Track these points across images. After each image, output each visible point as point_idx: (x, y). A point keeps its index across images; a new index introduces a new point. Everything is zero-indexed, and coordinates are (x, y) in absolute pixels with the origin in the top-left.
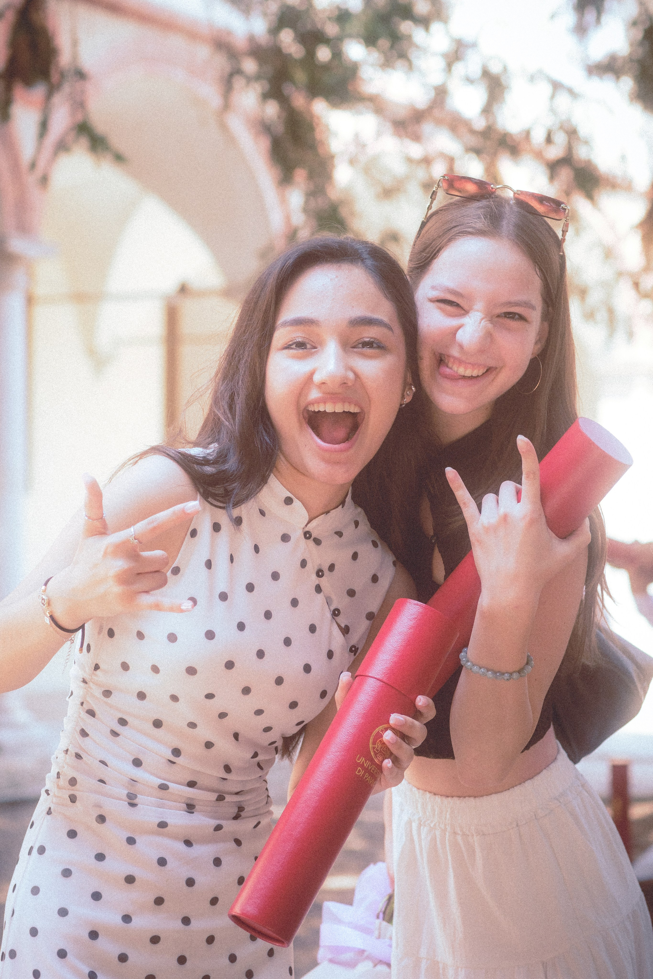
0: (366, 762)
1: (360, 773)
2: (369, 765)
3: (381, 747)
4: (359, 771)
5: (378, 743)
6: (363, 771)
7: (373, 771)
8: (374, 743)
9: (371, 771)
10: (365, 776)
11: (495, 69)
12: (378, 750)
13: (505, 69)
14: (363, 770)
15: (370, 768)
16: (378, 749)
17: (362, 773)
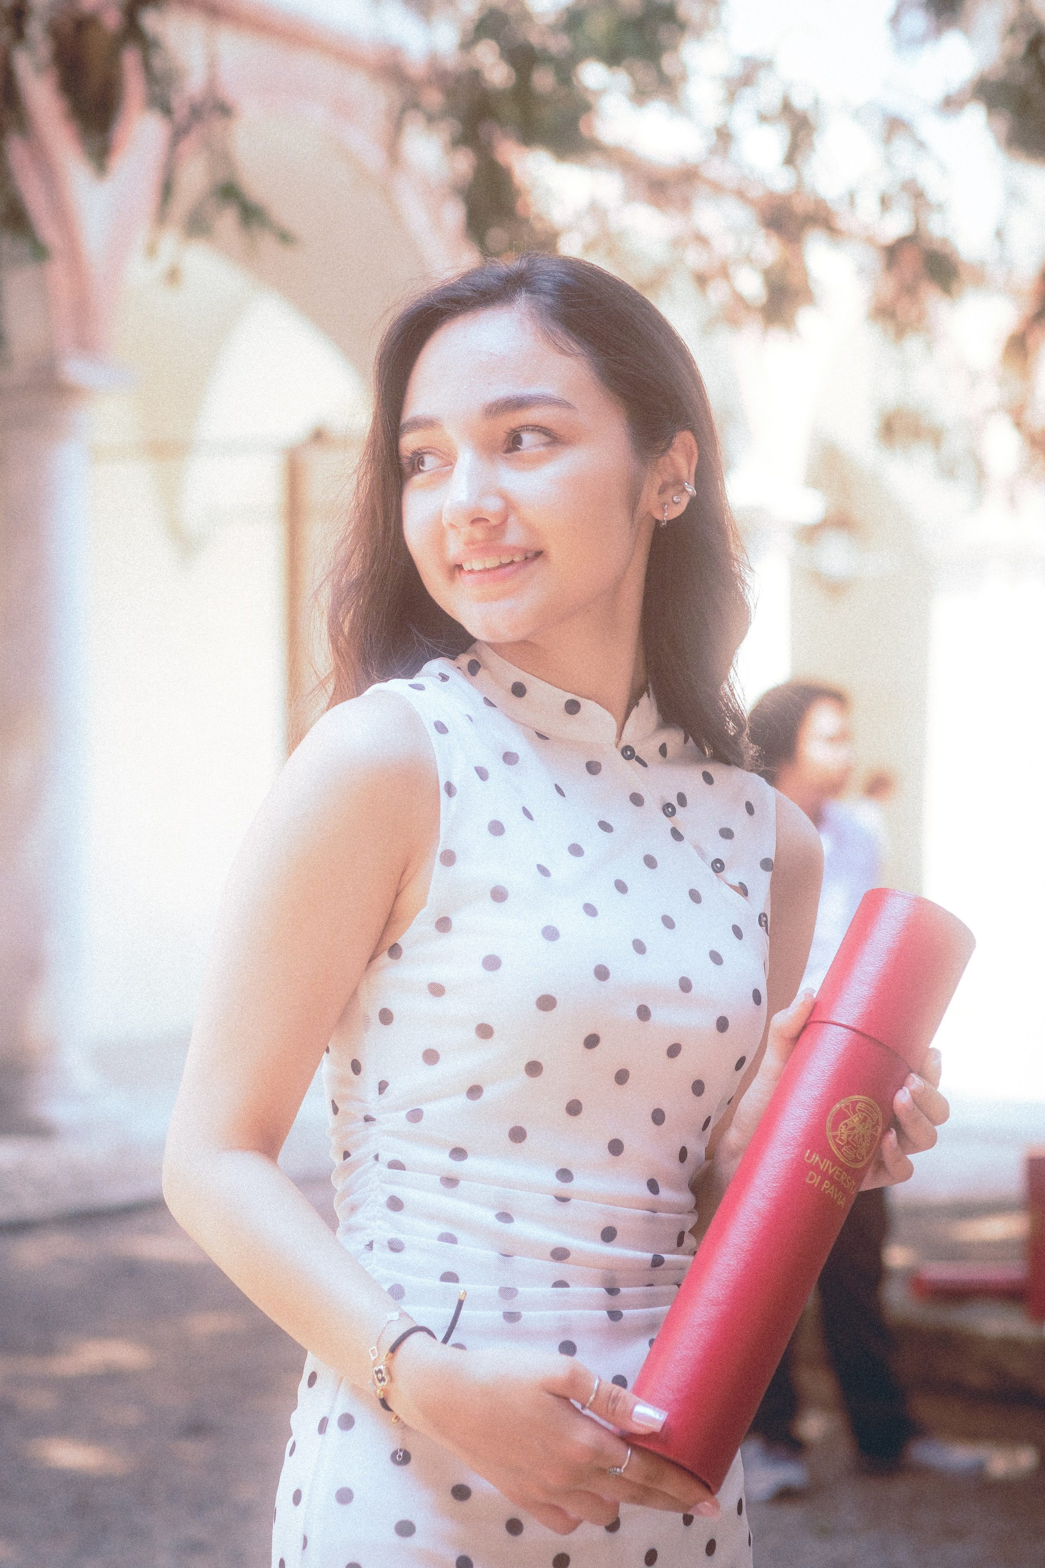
0: (822, 1162)
1: (813, 1181)
2: (828, 1167)
3: (849, 1136)
4: (812, 1178)
5: (841, 1128)
6: (820, 1177)
7: (839, 1177)
8: (835, 1127)
9: (835, 1177)
10: (825, 1186)
11: (800, 102)
12: (842, 1140)
13: (817, 102)
14: (818, 1176)
15: (830, 1172)
16: (843, 1138)
17: (817, 1180)
